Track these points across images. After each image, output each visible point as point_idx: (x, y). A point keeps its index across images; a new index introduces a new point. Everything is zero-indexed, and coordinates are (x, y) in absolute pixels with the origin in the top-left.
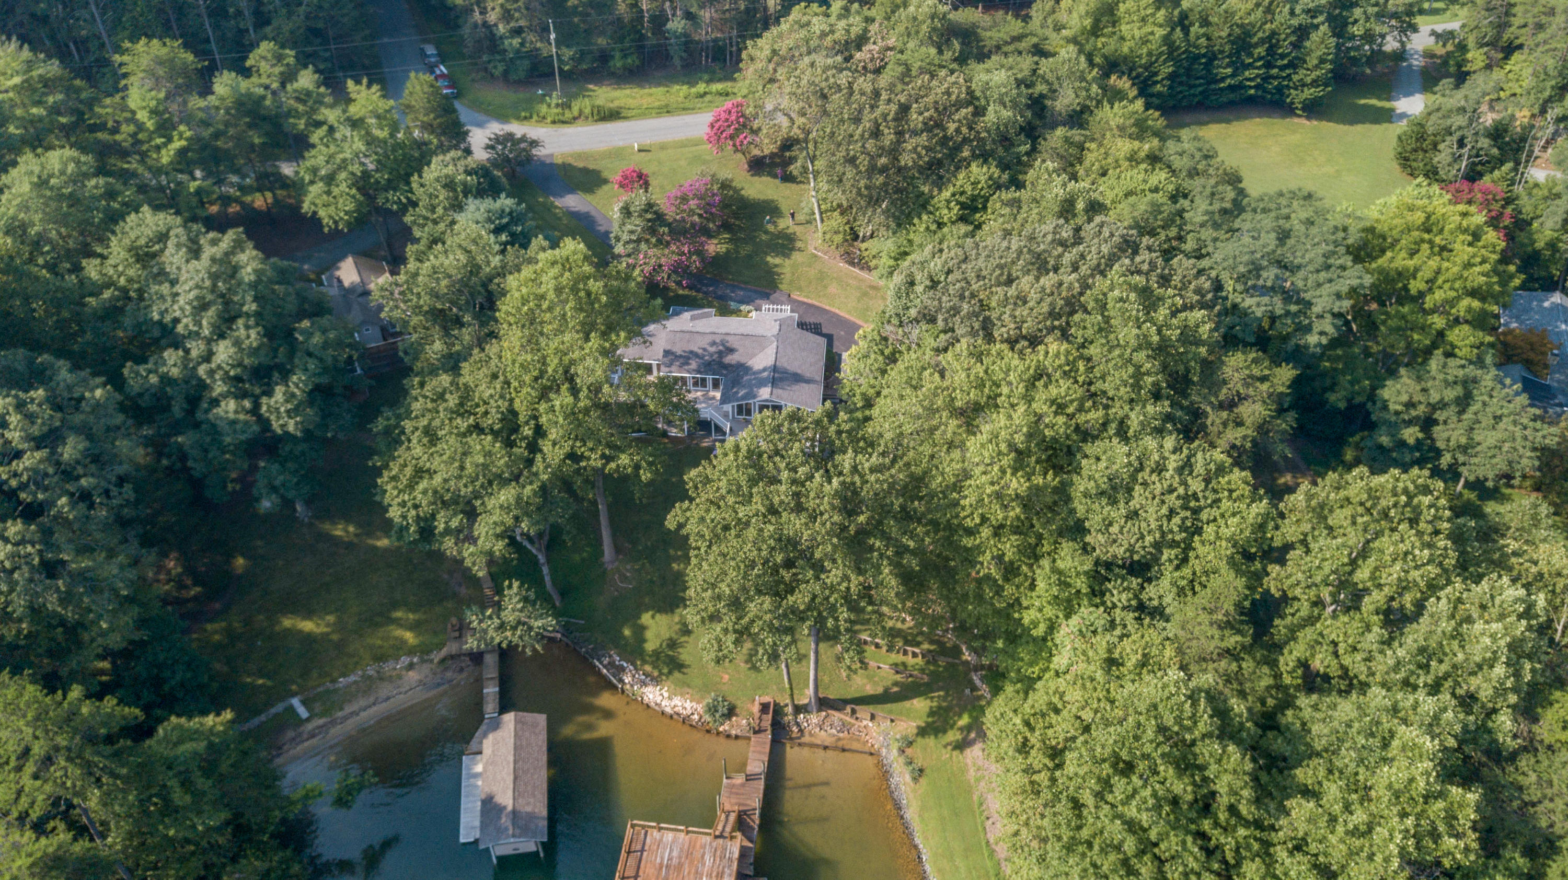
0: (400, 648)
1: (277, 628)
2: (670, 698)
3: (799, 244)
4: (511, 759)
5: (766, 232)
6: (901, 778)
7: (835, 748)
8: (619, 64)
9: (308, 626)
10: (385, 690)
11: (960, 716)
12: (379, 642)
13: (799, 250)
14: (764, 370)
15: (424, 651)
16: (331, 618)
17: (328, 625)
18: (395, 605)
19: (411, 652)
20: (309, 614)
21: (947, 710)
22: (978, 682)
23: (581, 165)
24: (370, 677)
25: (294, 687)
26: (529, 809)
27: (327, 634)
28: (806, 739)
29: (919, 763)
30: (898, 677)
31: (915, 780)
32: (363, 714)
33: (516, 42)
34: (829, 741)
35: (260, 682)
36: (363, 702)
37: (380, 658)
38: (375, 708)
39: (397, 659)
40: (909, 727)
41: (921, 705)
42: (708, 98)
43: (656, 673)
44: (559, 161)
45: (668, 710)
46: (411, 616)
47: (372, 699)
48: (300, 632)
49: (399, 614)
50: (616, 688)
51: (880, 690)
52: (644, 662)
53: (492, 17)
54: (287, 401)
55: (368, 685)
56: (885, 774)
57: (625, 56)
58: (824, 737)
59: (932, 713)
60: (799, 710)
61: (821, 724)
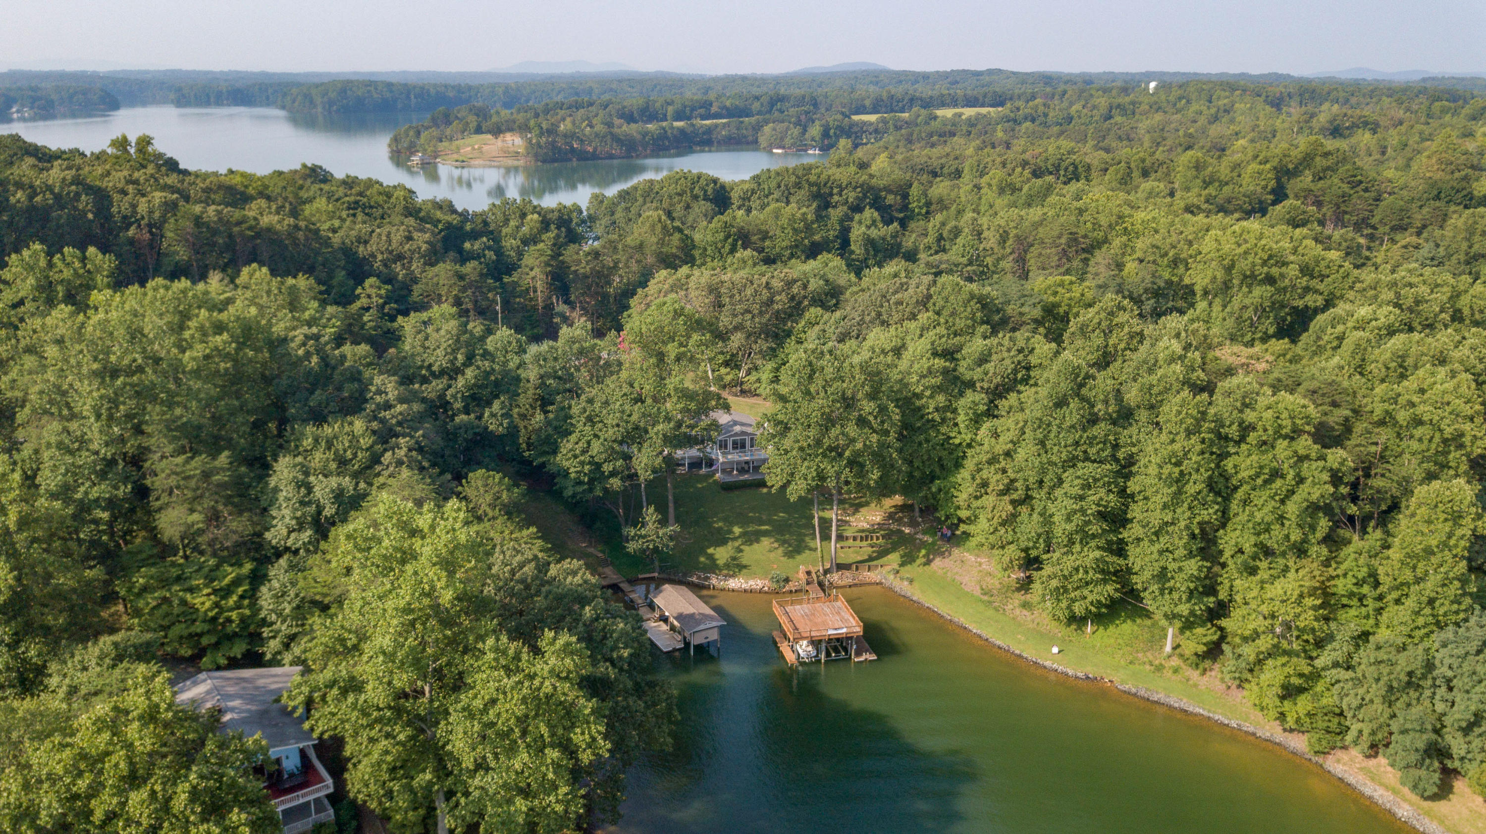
2: (746, 583)
6: (902, 585)
7: (856, 585)
21: (911, 552)
22: (921, 537)
28: (836, 586)
29: (908, 577)
30: (875, 550)
31: (910, 584)
34: (850, 584)
40: (893, 566)
41: (894, 556)
43: (731, 573)
45: (747, 589)
50: (707, 587)
51: (867, 556)
52: (721, 570)
56: (891, 588)
58: (845, 584)
59: (902, 557)
60: (826, 572)
61: (841, 578)
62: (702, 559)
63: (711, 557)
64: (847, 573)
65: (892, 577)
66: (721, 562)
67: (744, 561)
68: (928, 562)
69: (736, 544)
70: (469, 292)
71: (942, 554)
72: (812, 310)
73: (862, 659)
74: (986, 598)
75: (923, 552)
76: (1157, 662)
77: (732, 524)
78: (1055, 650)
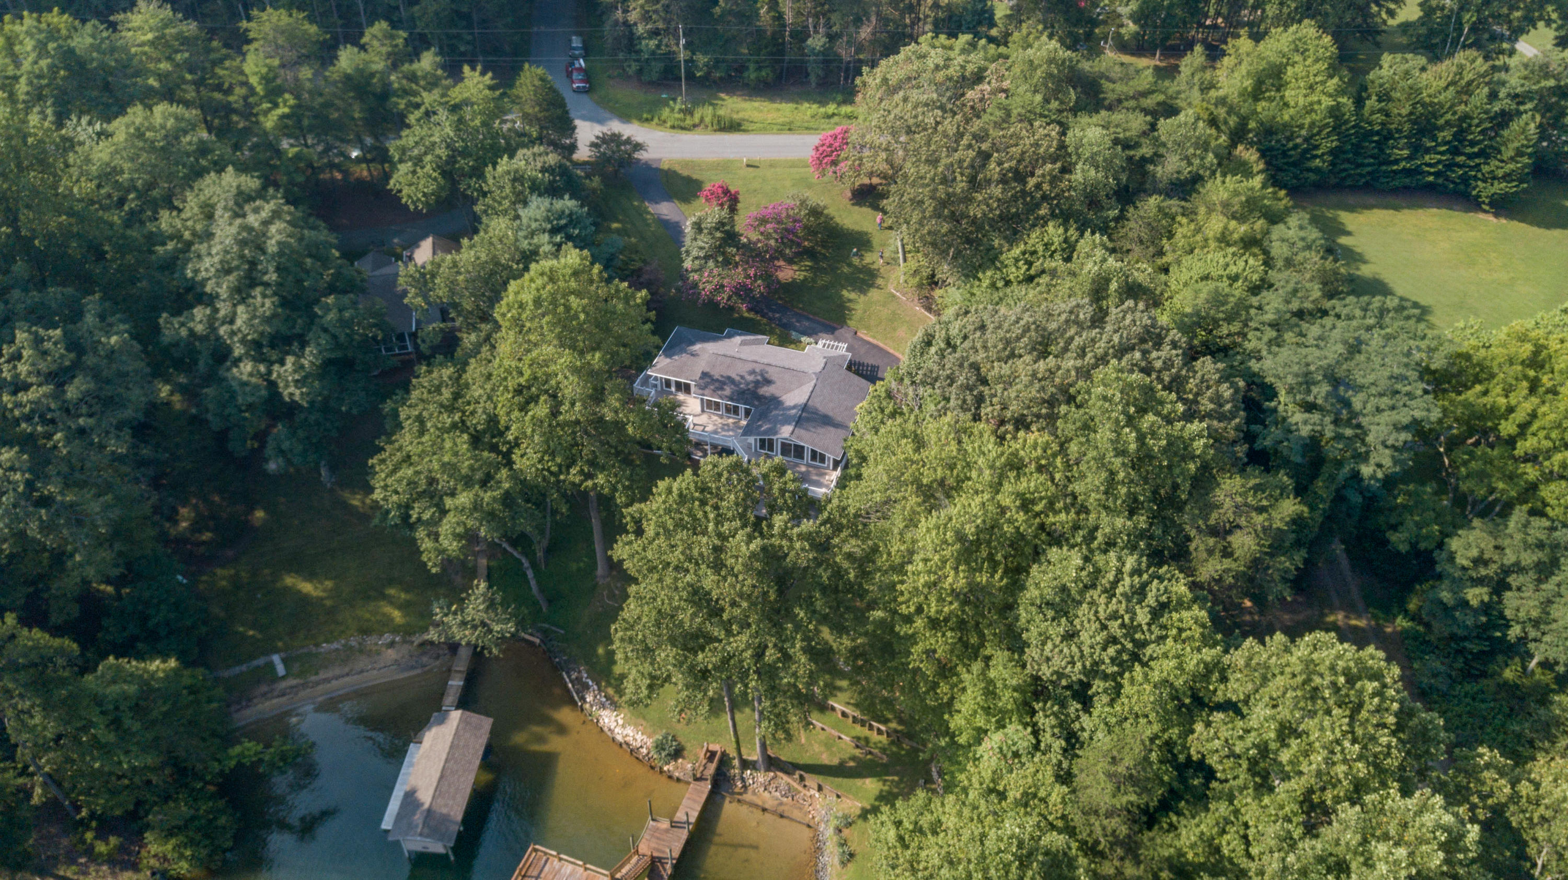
0: (386, 624)
1: (278, 585)
2: (623, 726)
3: (880, 281)
4: (444, 756)
5: (850, 265)
6: (831, 856)
7: (774, 812)
8: (753, 76)
9: (307, 587)
10: (362, 662)
12: (368, 616)
13: (879, 287)
14: (794, 407)
15: (407, 631)
16: (329, 584)
17: (324, 591)
18: (391, 582)
19: (396, 630)
20: (311, 576)
22: (935, 775)
23: (685, 173)
24: (351, 647)
25: (280, 644)
26: (444, 811)
27: (322, 599)
28: (748, 797)
29: (853, 847)
30: (857, 752)
31: (843, 864)
32: (334, 682)
33: (653, 43)
34: (769, 804)
35: (251, 633)
36: (338, 671)
37: (365, 631)
38: (347, 679)
39: (381, 635)
40: (853, 806)
41: (871, 786)
42: (836, 119)
43: (616, 699)
44: (665, 166)
45: (619, 738)
46: (403, 596)
47: (347, 670)
48: (299, 592)
49: (392, 591)
50: (575, 703)
51: (835, 761)
52: (609, 684)
53: (633, 16)
54: (295, 371)
55: (348, 654)
56: (818, 850)
57: (759, 69)
58: (768, 798)
59: (879, 796)
60: (747, 765)
61: (767, 784)
64: (784, 779)
65: (835, 827)
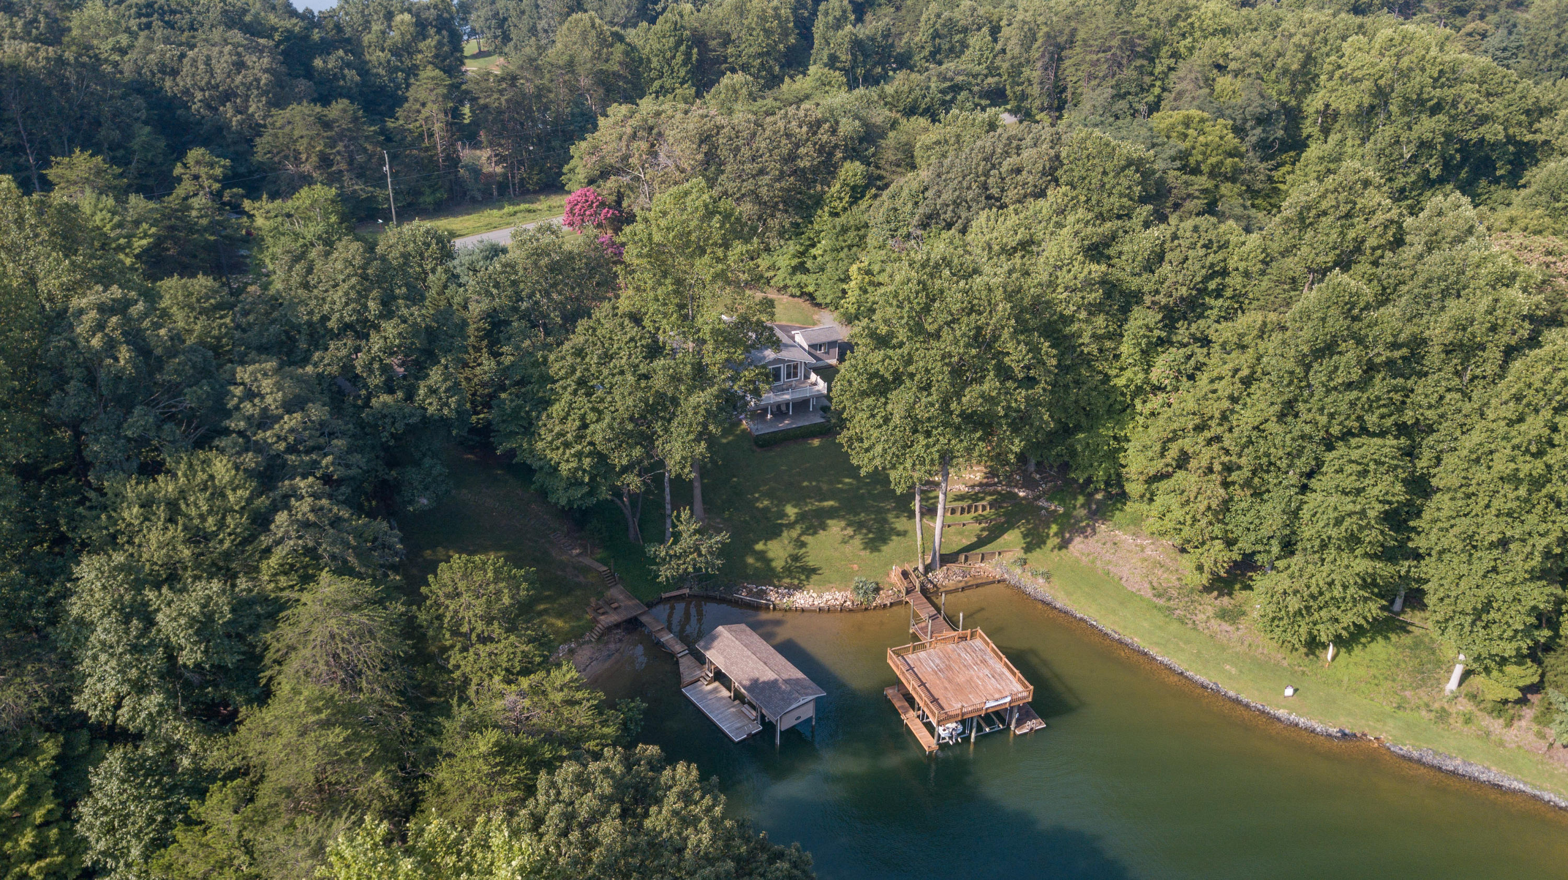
2: (819, 596)
6: (1035, 585)
7: (969, 588)
11: (1049, 528)
15: (577, 635)
19: (565, 640)
21: (1036, 528)
22: (1046, 504)
26: (793, 676)
28: (943, 590)
29: (1042, 570)
30: (983, 525)
31: (1047, 581)
34: (961, 585)
40: (1015, 551)
41: (1013, 536)
43: (796, 582)
45: (823, 606)
50: (766, 606)
51: (975, 538)
56: (1019, 591)
58: (955, 583)
59: (1025, 536)
60: (928, 568)
61: (946, 577)
62: (750, 560)
63: (762, 556)
64: (954, 567)
65: (1018, 571)
66: (778, 564)
67: (811, 562)
68: (1064, 545)
69: (795, 533)
70: (340, 147)
71: (1082, 531)
72: (847, 165)
73: (1025, 731)
74: (1161, 602)
75: (1054, 528)
76: (1436, 706)
77: (782, 502)
78: (1289, 692)
